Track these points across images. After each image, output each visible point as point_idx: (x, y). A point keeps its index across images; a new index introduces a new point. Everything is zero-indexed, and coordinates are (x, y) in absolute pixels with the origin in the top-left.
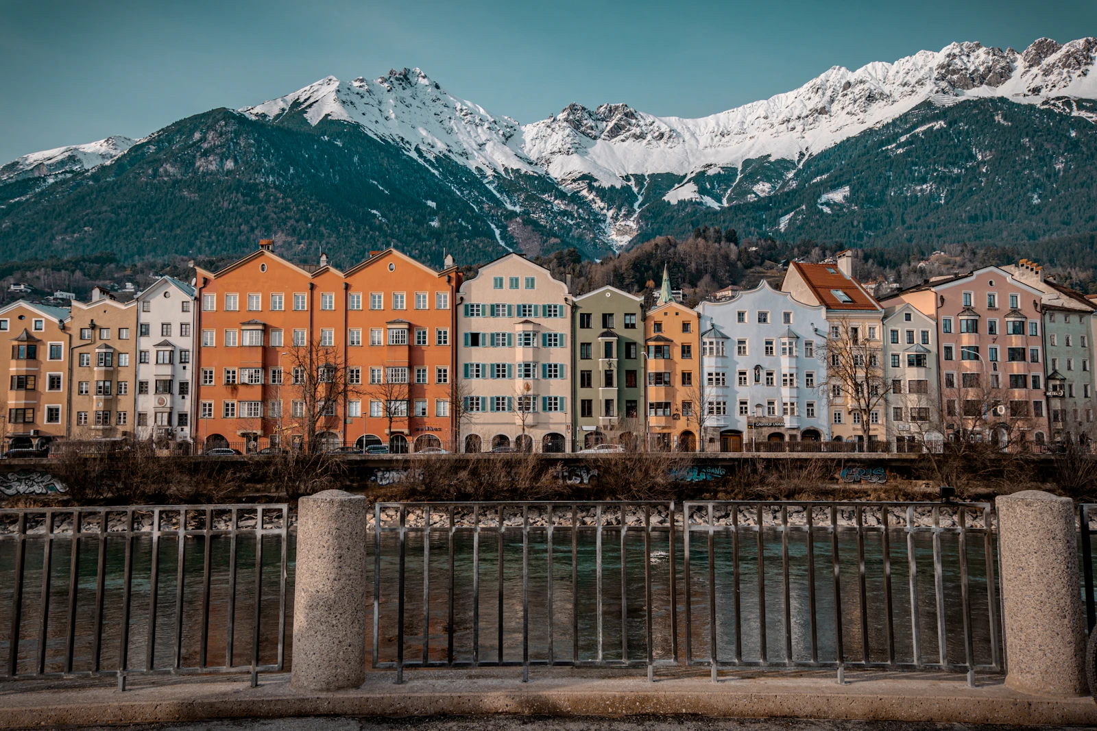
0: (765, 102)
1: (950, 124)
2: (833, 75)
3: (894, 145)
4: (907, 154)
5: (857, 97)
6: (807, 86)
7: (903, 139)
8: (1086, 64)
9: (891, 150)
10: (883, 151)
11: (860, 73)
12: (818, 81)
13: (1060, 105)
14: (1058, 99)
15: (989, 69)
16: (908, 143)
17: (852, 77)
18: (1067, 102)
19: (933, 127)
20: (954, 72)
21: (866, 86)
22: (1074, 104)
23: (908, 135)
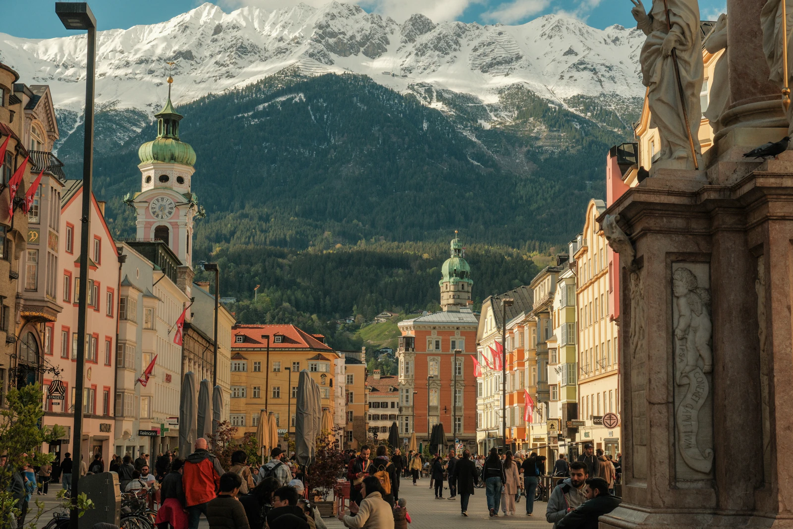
0: (124, 31)
1: (309, 99)
2: (205, 13)
3: (250, 114)
4: (260, 127)
5: (229, 45)
6: (175, 21)
7: (261, 107)
8: (455, 50)
9: (247, 118)
10: (238, 118)
11: (233, 17)
12: (187, 17)
13: (423, 92)
14: (422, 85)
15: (367, 38)
16: (264, 113)
17: (227, 19)
18: (429, 91)
19: (292, 99)
20: (333, 35)
21: (239, 34)
22: (435, 94)
23: (266, 104)
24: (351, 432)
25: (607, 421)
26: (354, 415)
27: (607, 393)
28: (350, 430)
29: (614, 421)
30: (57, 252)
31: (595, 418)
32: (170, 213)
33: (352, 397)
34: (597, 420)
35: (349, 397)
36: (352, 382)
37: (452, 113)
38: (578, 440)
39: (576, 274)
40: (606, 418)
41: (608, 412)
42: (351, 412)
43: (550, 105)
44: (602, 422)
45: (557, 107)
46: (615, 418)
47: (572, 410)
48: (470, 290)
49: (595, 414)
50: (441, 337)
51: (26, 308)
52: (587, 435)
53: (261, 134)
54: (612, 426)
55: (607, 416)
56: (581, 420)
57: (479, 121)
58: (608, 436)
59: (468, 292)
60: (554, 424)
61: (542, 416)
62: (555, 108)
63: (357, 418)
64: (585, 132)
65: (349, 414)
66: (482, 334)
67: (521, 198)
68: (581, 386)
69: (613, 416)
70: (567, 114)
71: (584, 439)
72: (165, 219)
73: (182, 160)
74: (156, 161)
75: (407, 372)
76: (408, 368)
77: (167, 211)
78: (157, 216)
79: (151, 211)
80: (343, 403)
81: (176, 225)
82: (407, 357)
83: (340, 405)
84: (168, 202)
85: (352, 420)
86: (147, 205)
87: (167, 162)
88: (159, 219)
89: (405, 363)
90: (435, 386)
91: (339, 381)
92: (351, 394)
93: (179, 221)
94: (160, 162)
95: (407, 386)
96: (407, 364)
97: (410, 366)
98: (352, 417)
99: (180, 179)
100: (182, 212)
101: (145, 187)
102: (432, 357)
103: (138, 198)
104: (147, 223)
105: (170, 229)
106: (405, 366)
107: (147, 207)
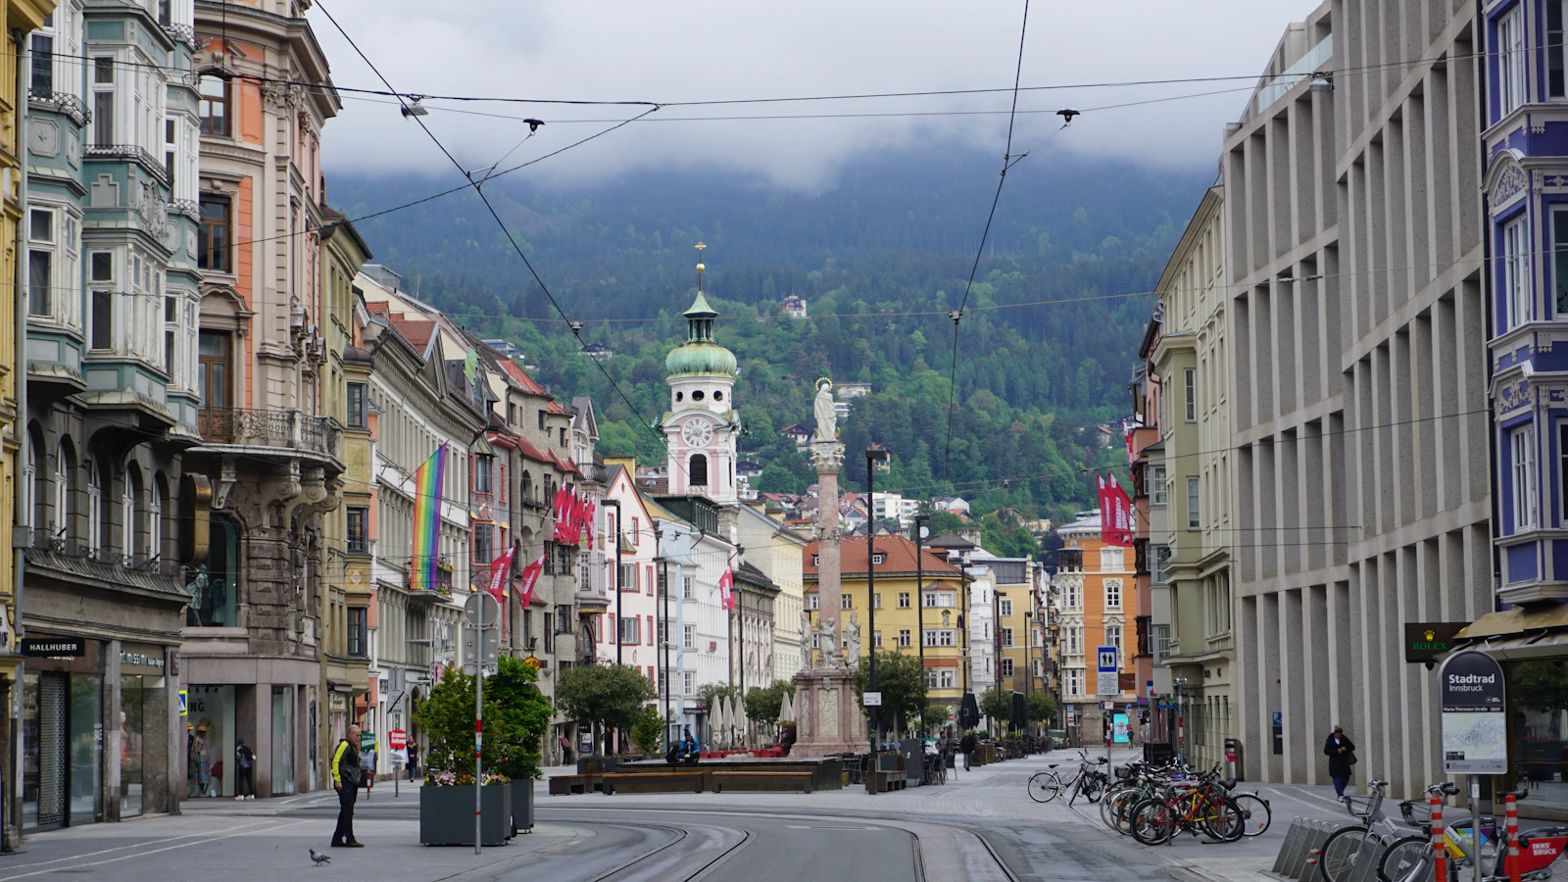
26: (1014, 665)
30: (604, 549)
32: (707, 438)
33: (1009, 638)
35: (1002, 637)
36: (1009, 613)
42: (1010, 662)
51: (582, 606)
63: (1020, 670)
65: (1004, 666)
72: (702, 445)
73: (719, 371)
74: (688, 375)
75: (1072, 603)
76: (1072, 597)
77: (704, 435)
78: (692, 443)
79: (684, 437)
80: (989, 649)
81: (714, 453)
82: (1071, 580)
83: (983, 653)
84: (703, 426)
85: (1010, 673)
86: (678, 430)
87: (701, 374)
88: (695, 446)
89: (1068, 590)
90: (1116, 624)
91: (981, 616)
92: (1010, 631)
93: (719, 448)
94: (692, 374)
95: (1072, 624)
96: (1072, 590)
97: (1076, 594)
98: (1010, 667)
99: (718, 395)
100: (722, 437)
101: (676, 406)
102: (1110, 579)
103: (668, 422)
104: (680, 452)
105: (709, 459)
106: (1069, 594)
107: (679, 433)
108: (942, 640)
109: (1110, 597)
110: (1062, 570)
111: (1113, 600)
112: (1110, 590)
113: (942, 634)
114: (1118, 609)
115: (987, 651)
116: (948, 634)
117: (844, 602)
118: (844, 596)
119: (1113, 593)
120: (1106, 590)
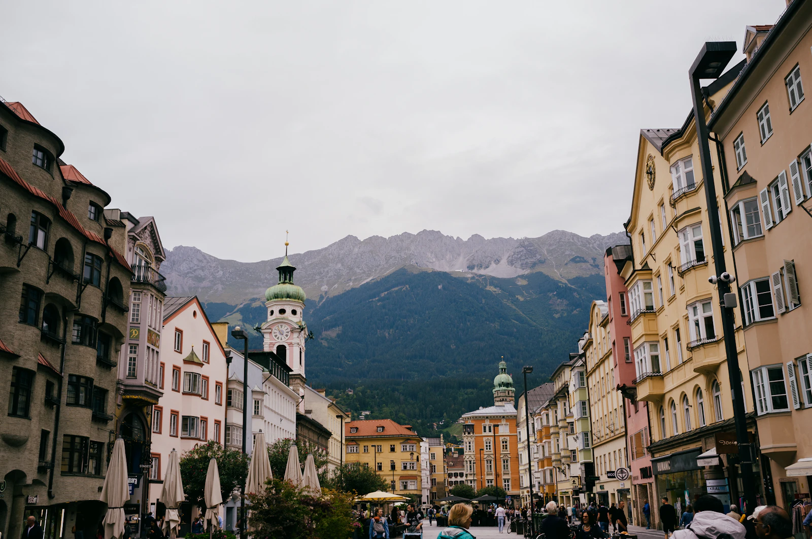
1: (412, 288)
3: (376, 299)
4: (383, 306)
7: (383, 295)
9: (375, 302)
10: (369, 302)
13: (481, 281)
14: (480, 276)
16: (385, 298)
18: (485, 279)
19: (402, 288)
22: (488, 281)
23: (386, 293)
24: (435, 493)
25: (620, 475)
26: (437, 481)
27: (617, 452)
28: (434, 491)
29: (625, 474)
30: (158, 347)
31: (608, 472)
32: (287, 336)
33: (435, 469)
34: (611, 474)
35: (432, 469)
36: (434, 458)
37: (500, 292)
38: (595, 491)
39: (585, 363)
40: (618, 472)
41: (619, 467)
42: (435, 479)
43: (559, 284)
44: (615, 475)
45: (564, 286)
46: (626, 471)
47: (589, 468)
48: (514, 396)
49: (608, 470)
50: (492, 424)
51: (126, 392)
52: (602, 487)
53: (384, 311)
54: (624, 479)
55: (620, 470)
56: (596, 476)
57: (516, 296)
58: (620, 487)
59: (512, 397)
60: (575, 480)
61: (565, 475)
62: (563, 286)
63: (439, 483)
64: (582, 300)
65: (433, 481)
66: (520, 420)
67: (546, 342)
68: (595, 450)
69: (624, 470)
70: (570, 289)
71: (599, 490)
72: (284, 340)
73: (295, 298)
74: (277, 300)
75: (470, 449)
76: (470, 446)
77: (285, 334)
78: (278, 338)
79: (273, 335)
80: (428, 473)
81: (290, 344)
82: (469, 438)
83: (425, 474)
84: (285, 328)
85: (435, 484)
86: (270, 331)
87: (284, 299)
88: (279, 340)
89: (468, 443)
90: (490, 458)
91: (424, 457)
92: (435, 466)
93: (293, 341)
94: (279, 299)
95: (470, 459)
96: (470, 443)
97: (471, 445)
98: (435, 482)
99: (294, 312)
100: (296, 335)
101: (270, 318)
102: (487, 438)
103: (264, 326)
104: (271, 343)
105: (287, 347)
106: (468, 445)
107: (271, 332)
108: (410, 467)
109: (487, 446)
110: (465, 434)
111: (488, 447)
112: (487, 443)
113: (410, 464)
114: (491, 451)
115: (427, 474)
116: (413, 464)
117: (365, 449)
118: (365, 446)
119: (488, 444)
120: (485, 443)
